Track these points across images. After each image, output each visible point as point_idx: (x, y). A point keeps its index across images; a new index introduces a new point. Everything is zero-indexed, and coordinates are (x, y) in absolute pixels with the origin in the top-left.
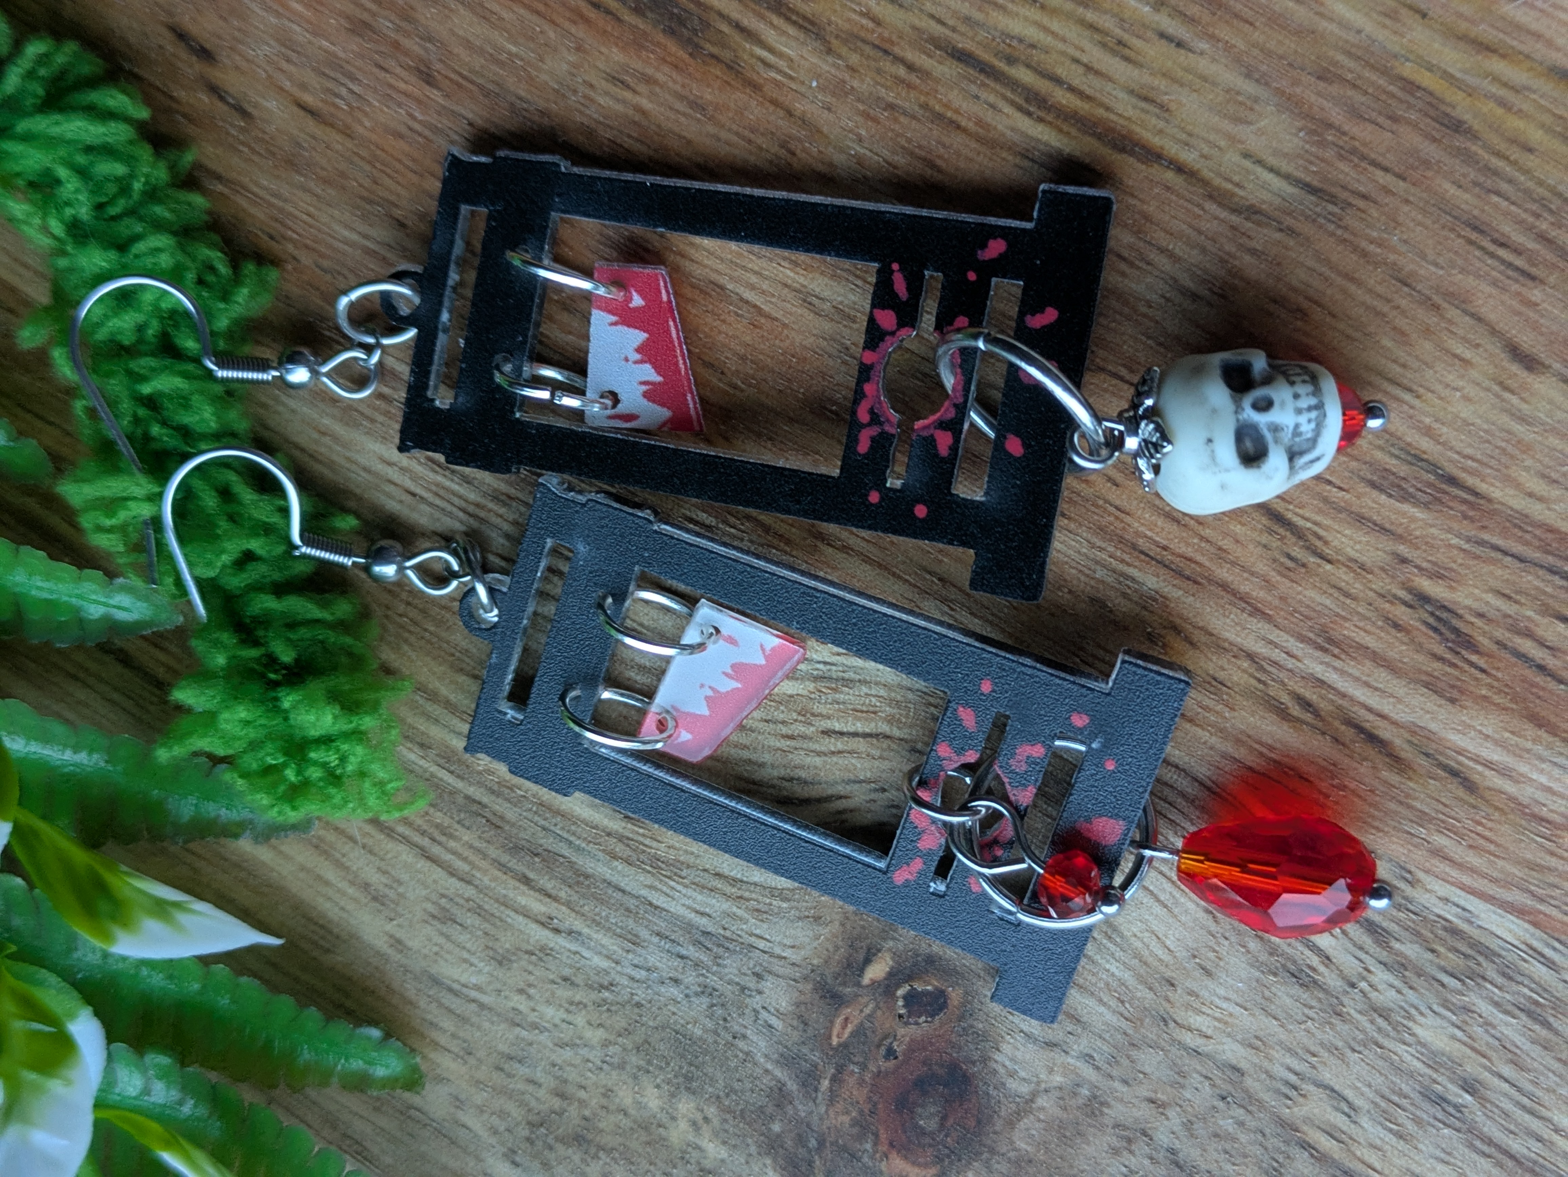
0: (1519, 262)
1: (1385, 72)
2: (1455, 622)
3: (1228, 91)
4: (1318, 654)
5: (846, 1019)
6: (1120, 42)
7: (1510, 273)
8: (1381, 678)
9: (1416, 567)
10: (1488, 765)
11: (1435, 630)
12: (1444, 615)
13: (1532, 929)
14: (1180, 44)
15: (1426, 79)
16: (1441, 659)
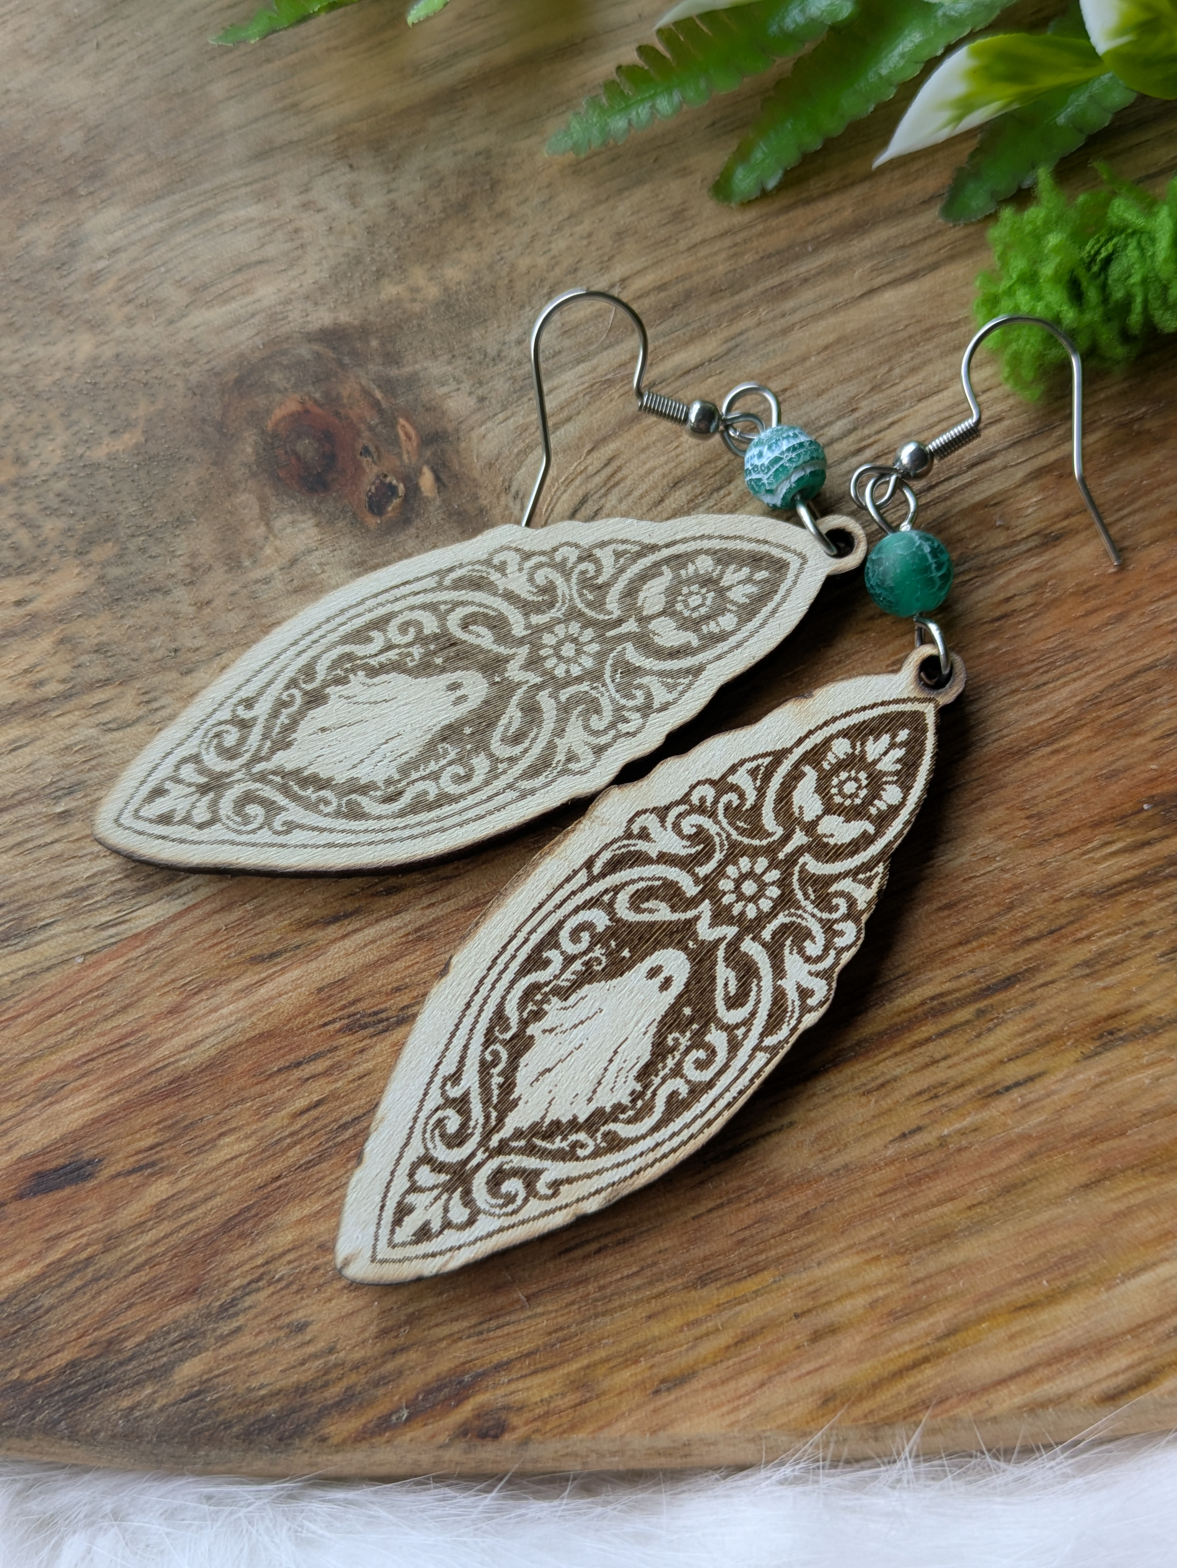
1: (778, 1260)
2: (372, 1030)
3: (846, 1146)
4: (418, 925)
5: (409, 438)
6: (936, 1096)
8: (371, 955)
10: (262, 982)
11: (375, 1014)
13: (135, 931)
14: (904, 1136)
15: (751, 1285)
16: (353, 1003)
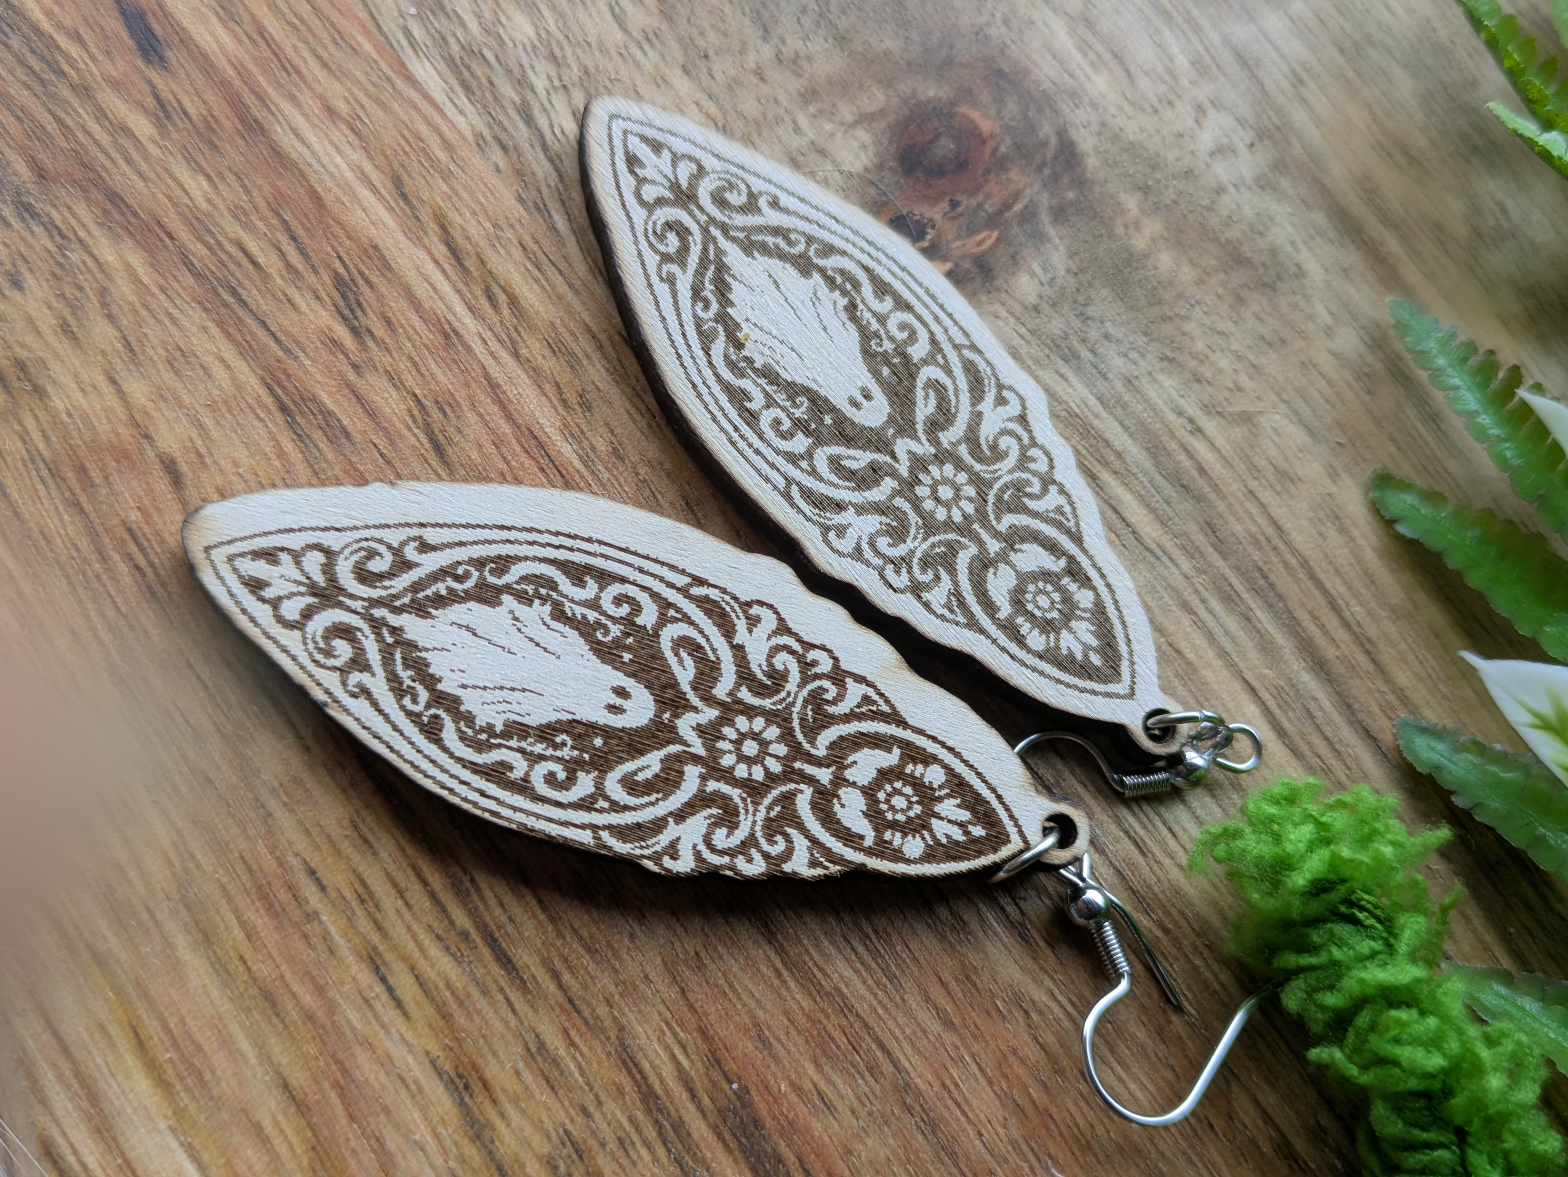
0: (133, 548)
2: (341, 303)
4: (462, 332)
5: (979, 244)
7: (146, 544)
8: (421, 290)
9: (348, 358)
10: (374, 190)
11: (360, 305)
12: (347, 312)
13: (407, 63)
16: (368, 282)
